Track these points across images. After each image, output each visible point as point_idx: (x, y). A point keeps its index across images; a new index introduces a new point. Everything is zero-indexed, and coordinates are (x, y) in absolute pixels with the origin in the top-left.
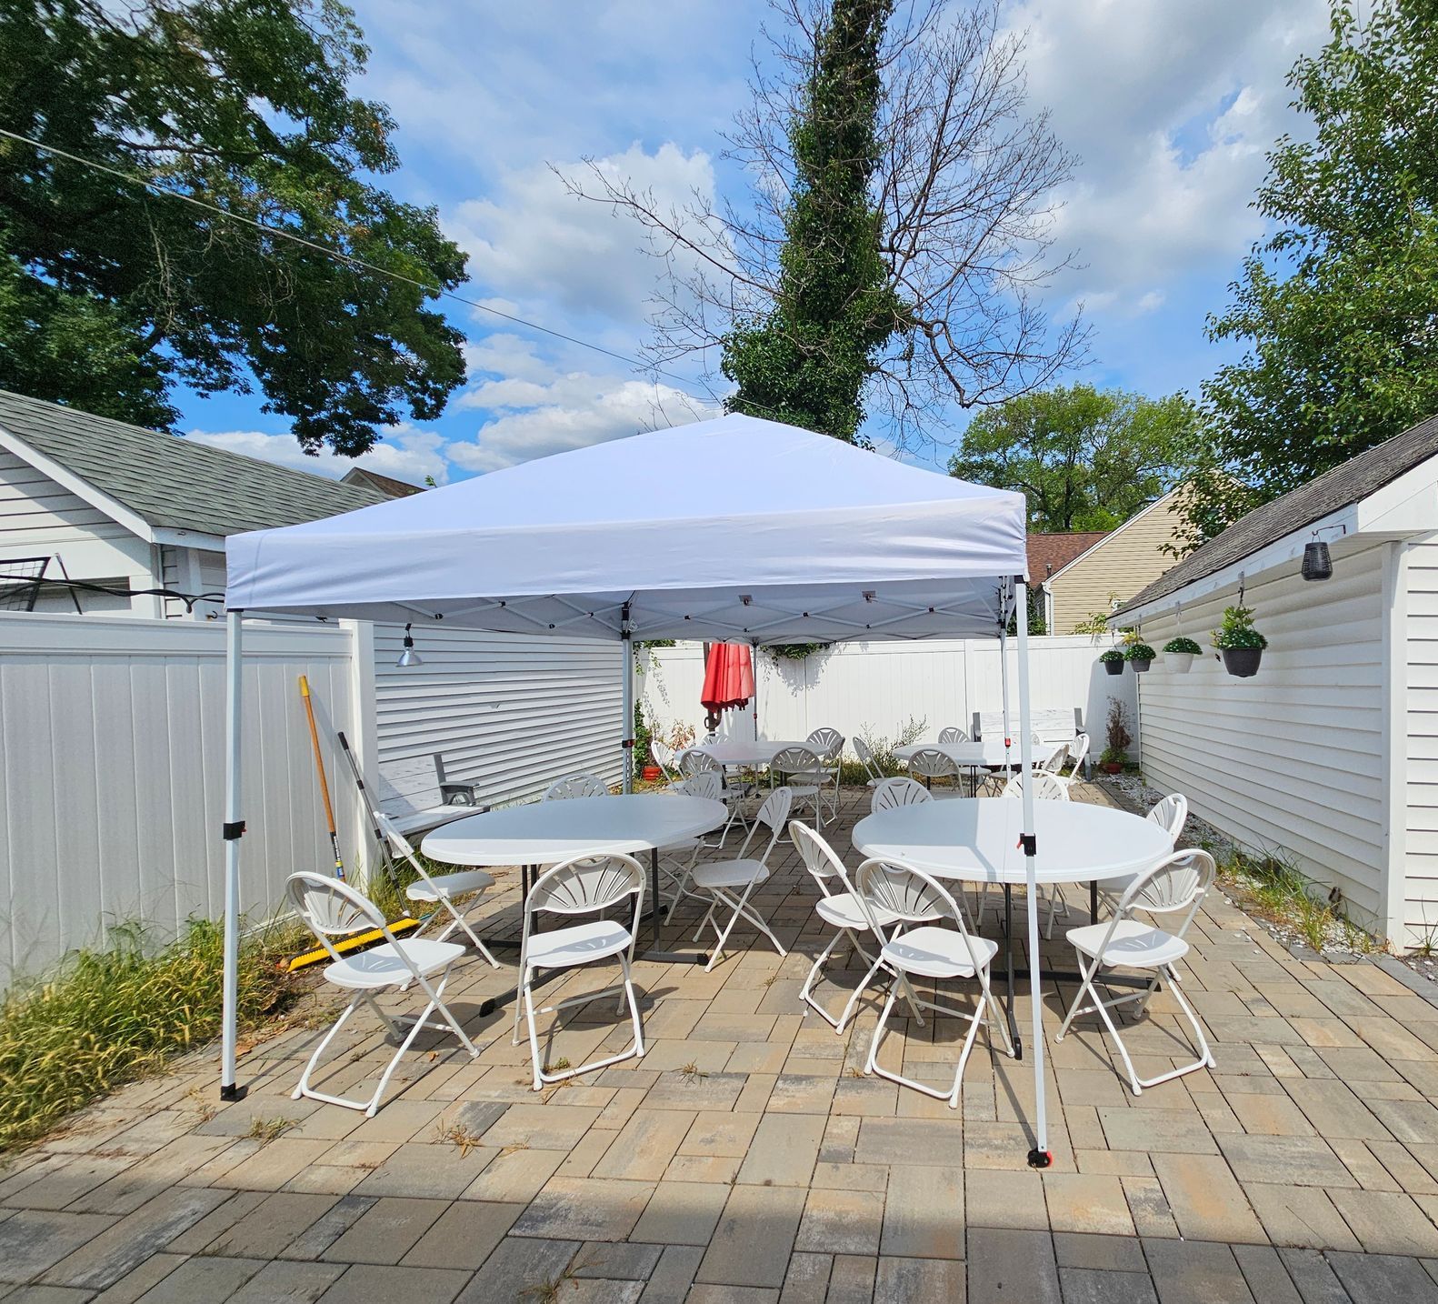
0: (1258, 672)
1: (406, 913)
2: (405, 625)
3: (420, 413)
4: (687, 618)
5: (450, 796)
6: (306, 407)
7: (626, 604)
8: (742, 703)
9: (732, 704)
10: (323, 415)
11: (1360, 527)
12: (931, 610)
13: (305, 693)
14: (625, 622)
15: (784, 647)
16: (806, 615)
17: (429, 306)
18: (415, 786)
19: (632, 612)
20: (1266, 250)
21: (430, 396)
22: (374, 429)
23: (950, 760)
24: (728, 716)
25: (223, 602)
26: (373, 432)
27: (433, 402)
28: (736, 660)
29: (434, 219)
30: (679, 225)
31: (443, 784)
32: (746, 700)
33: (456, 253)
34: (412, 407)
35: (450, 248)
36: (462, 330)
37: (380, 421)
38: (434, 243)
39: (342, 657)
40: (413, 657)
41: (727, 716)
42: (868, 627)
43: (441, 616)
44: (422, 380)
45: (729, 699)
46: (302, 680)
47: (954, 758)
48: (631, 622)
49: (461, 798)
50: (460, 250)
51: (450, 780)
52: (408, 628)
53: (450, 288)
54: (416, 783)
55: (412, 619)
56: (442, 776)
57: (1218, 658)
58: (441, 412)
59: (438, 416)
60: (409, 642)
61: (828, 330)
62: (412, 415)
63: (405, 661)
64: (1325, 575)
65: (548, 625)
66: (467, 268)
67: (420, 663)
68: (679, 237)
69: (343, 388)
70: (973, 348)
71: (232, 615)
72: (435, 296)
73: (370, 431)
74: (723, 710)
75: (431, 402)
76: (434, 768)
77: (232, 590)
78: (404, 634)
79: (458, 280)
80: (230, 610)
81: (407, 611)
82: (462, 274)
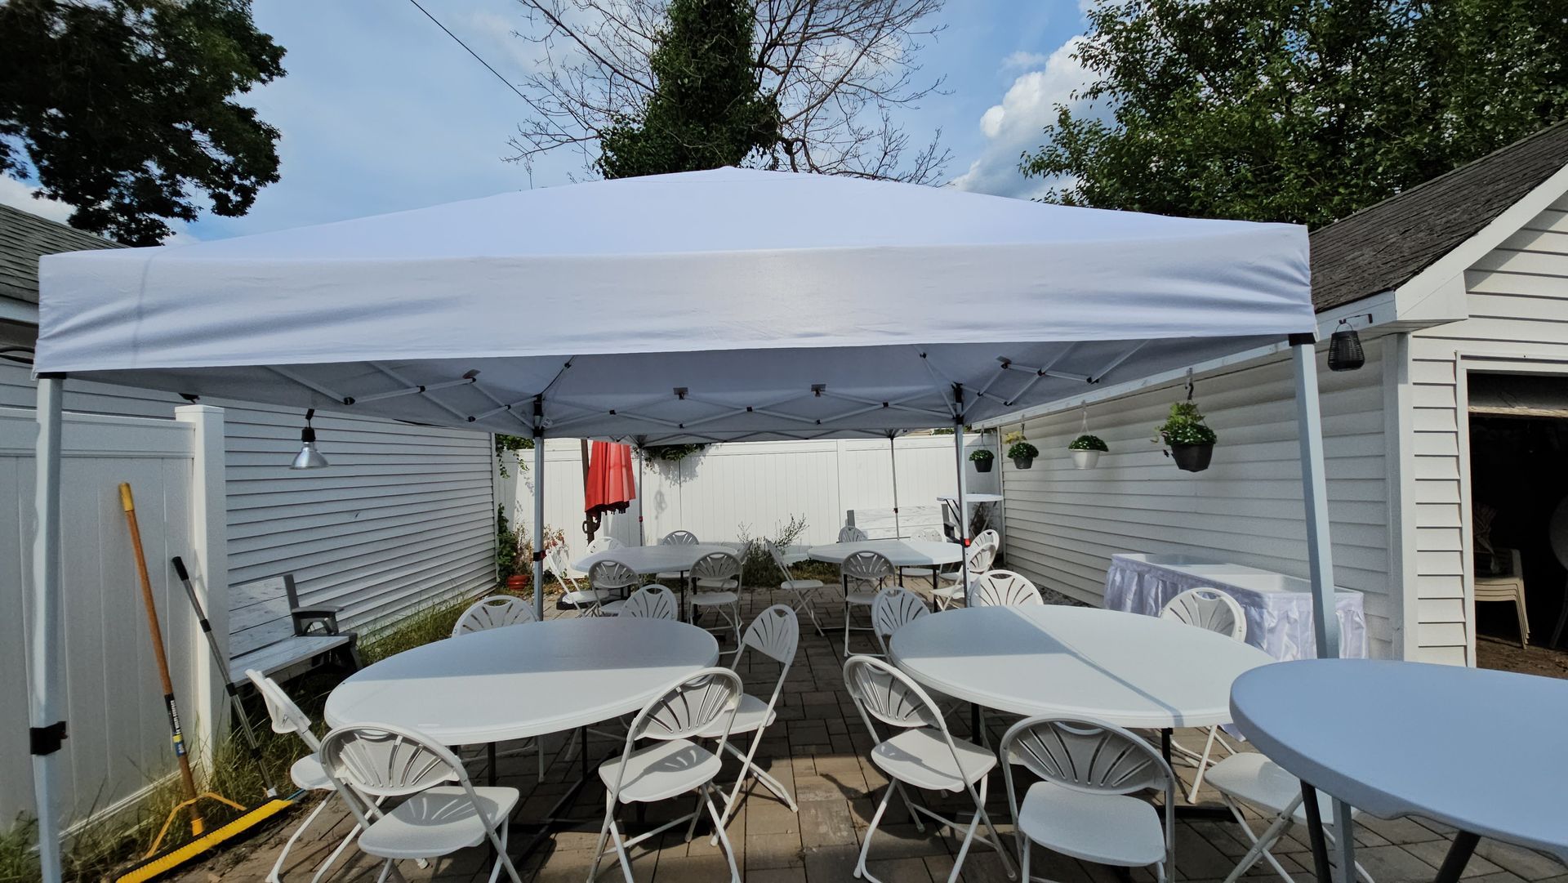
0: (1210, 466)
1: (271, 792)
2: (305, 411)
3: (223, 207)
4: (612, 412)
5: (305, 622)
6: (89, 197)
7: (539, 397)
8: (622, 506)
9: (612, 507)
10: (106, 205)
11: (1398, 314)
12: (886, 405)
13: (128, 506)
14: (538, 417)
15: (660, 448)
16: (750, 409)
17: (238, 99)
18: (260, 616)
19: (545, 405)
20: (1083, 97)
21: (235, 193)
22: (166, 224)
23: (887, 561)
24: (609, 517)
25: (31, 362)
26: (165, 227)
27: (239, 199)
28: (618, 461)
29: (246, 9)
30: (561, 10)
31: (294, 611)
32: (628, 503)
33: (271, 46)
34: (213, 202)
35: (265, 40)
36: (275, 126)
37: (174, 215)
38: (246, 34)
39: (179, 458)
40: (314, 455)
41: (607, 520)
42: (818, 422)
43: (352, 401)
44: (227, 176)
45: (611, 502)
46: (124, 490)
47: (891, 559)
48: (546, 417)
49: (317, 625)
50: (275, 43)
51: (304, 604)
52: (310, 415)
53: (264, 82)
54: (262, 612)
55: (314, 403)
56: (293, 600)
57: (1167, 454)
58: (248, 210)
59: (243, 213)
60: (309, 435)
61: (709, 132)
62: (213, 210)
63: (303, 461)
64: (1357, 364)
65: (466, 418)
66: (283, 63)
67: (324, 464)
68: (558, 23)
69: (129, 178)
70: (834, 165)
71: (46, 383)
72: (245, 89)
73: (161, 226)
74: (603, 513)
75: (235, 198)
76: (284, 592)
77: (50, 343)
78: (304, 423)
79: (273, 74)
80: (43, 375)
81: (309, 393)
82: (278, 68)
